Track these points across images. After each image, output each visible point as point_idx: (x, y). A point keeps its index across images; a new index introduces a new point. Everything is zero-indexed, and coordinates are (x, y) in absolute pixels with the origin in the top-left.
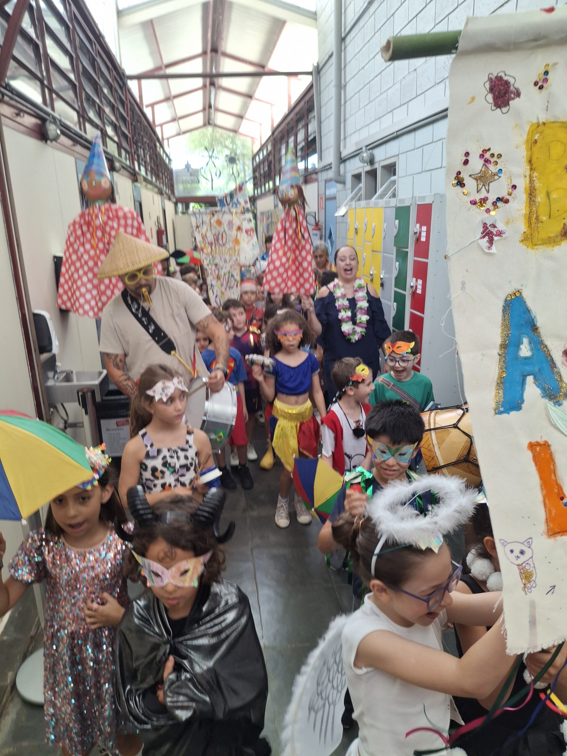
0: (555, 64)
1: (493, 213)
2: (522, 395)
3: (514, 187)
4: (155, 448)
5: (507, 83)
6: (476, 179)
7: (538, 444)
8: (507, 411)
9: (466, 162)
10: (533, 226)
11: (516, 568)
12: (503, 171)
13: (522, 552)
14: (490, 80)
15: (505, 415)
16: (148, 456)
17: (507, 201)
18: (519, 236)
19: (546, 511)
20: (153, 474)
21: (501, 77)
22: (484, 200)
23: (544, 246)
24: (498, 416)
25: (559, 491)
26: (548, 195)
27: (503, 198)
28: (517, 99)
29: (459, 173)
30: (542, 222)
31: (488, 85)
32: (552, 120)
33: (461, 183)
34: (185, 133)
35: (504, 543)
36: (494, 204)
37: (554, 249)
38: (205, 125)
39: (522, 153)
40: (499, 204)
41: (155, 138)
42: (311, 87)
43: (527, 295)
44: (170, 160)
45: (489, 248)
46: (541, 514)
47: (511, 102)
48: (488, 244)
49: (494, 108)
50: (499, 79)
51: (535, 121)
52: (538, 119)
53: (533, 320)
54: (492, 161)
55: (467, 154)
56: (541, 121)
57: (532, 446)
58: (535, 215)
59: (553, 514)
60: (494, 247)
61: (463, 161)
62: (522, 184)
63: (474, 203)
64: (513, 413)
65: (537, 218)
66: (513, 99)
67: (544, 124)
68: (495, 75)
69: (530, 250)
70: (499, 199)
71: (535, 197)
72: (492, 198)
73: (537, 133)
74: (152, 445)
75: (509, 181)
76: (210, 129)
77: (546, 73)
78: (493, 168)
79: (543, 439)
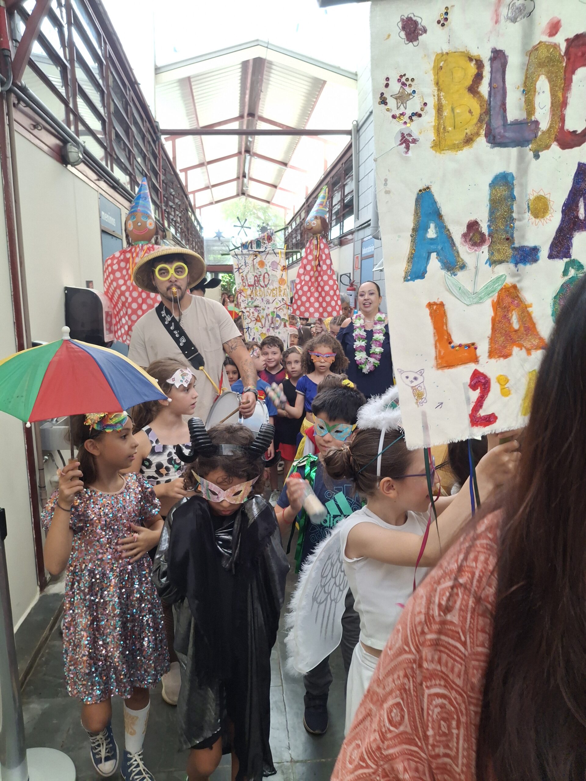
0: (453, 6)
1: (408, 125)
2: (426, 267)
3: (425, 104)
4: (161, 444)
5: (416, 23)
6: (396, 99)
7: (435, 304)
8: (413, 279)
9: (387, 85)
10: (441, 135)
11: (410, 388)
12: (416, 92)
13: (415, 379)
14: (402, 20)
15: (411, 282)
16: (153, 452)
17: (420, 116)
18: (429, 144)
19: (436, 351)
20: (157, 472)
21: (411, 18)
22: (403, 114)
23: (450, 151)
24: (406, 282)
25: (448, 338)
26: (453, 110)
27: (417, 113)
28: (424, 35)
29: (382, 94)
30: (448, 132)
31: (400, 25)
32: (453, 51)
33: (383, 101)
34: (217, 202)
35: (401, 372)
36: (410, 118)
37: (457, 153)
38: (238, 195)
39: (430, 77)
40: (413, 118)
41: (187, 203)
42: (350, 147)
43: (435, 190)
44: (201, 228)
45: (406, 153)
46: (432, 352)
47: (420, 37)
48: (405, 150)
49: (407, 42)
50: (409, 19)
51: (440, 52)
52: (442, 50)
53: (438, 209)
54: (408, 85)
55: (387, 79)
56: (445, 52)
57: (430, 305)
58: (442, 126)
59: (442, 354)
60: (410, 152)
61: (385, 84)
62: (432, 102)
63: (394, 117)
64: (418, 281)
65: (444, 128)
66: (421, 35)
67: (447, 53)
68: (406, 16)
69: (438, 154)
70: (414, 114)
71: (442, 111)
72: (409, 113)
73: (441, 61)
74: (157, 441)
75: (422, 100)
76: (243, 198)
77: (447, 13)
78: (408, 90)
79: (440, 300)
